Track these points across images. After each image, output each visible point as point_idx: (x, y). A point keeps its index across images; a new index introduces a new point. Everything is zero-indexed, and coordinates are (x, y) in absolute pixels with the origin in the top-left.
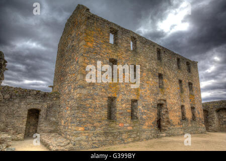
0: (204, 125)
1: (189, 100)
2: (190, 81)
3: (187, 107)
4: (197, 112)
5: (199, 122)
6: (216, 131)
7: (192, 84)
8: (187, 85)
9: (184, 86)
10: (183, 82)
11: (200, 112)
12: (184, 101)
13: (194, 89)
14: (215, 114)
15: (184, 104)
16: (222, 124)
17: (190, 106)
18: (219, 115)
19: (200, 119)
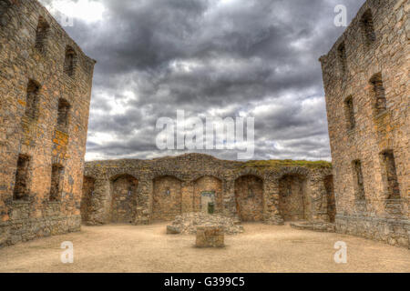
0: (78, 212)
1: (49, 143)
2: (66, 96)
3: (40, 161)
4: (66, 178)
5: (68, 204)
6: (102, 224)
7: (68, 107)
8: (55, 103)
9: (42, 102)
10: (44, 92)
11: (75, 178)
12: (32, 145)
13: (72, 120)
14: (108, 187)
15: (31, 152)
16: (117, 208)
17: (50, 162)
18: (115, 189)
19: (72, 197)
